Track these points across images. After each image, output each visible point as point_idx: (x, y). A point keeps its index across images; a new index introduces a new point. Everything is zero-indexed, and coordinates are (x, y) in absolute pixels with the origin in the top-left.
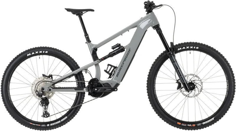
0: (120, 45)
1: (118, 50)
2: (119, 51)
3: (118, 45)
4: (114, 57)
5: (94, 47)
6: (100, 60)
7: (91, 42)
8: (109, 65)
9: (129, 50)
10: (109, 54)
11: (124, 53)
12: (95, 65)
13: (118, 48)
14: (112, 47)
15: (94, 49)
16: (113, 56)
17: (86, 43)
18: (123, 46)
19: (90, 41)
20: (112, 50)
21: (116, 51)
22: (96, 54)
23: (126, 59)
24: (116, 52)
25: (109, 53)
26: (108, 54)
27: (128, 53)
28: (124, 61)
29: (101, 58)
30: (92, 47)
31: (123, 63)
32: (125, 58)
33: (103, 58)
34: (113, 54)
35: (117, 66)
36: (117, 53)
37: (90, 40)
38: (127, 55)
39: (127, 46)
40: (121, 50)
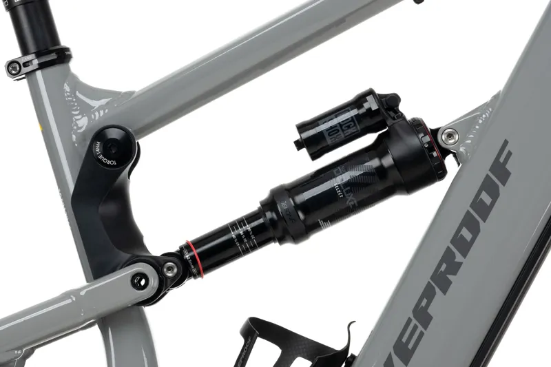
0: (390, 103)
1: (375, 163)
2: (381, 171)
3: (372, 104)
4: (316, 238)
5: (100, 114)
6: (157, 263)
7: (74, 66)
8: (256, 329)
9: (500, 170)
10: (270, 204)
11: (432, 196)
12: (106, 322)
13: (369, 139)
14: (302, 128)
15: (100, 135)
16: (315, 227)
17: (13, 68)
18: (431, 125)
19: (63, 56)
20: (303, 165)
21: (346, 177)
22: (121, 197)
23: (454, 268)
24: (351, 185)
25: (264, 195)
26: (254, 206)
27: (477, 204)
28: (428, 294)
29: (174, 248)
30: (83, 122)
31: (422, 315)
32: (448, 256)
33: (199, 243)
34: (307, 207)
35: (355, 350)
36: (351, 200)
37: (64, 41)
38: (470, 223)
39: (468, 122)
40: (398, 163)
